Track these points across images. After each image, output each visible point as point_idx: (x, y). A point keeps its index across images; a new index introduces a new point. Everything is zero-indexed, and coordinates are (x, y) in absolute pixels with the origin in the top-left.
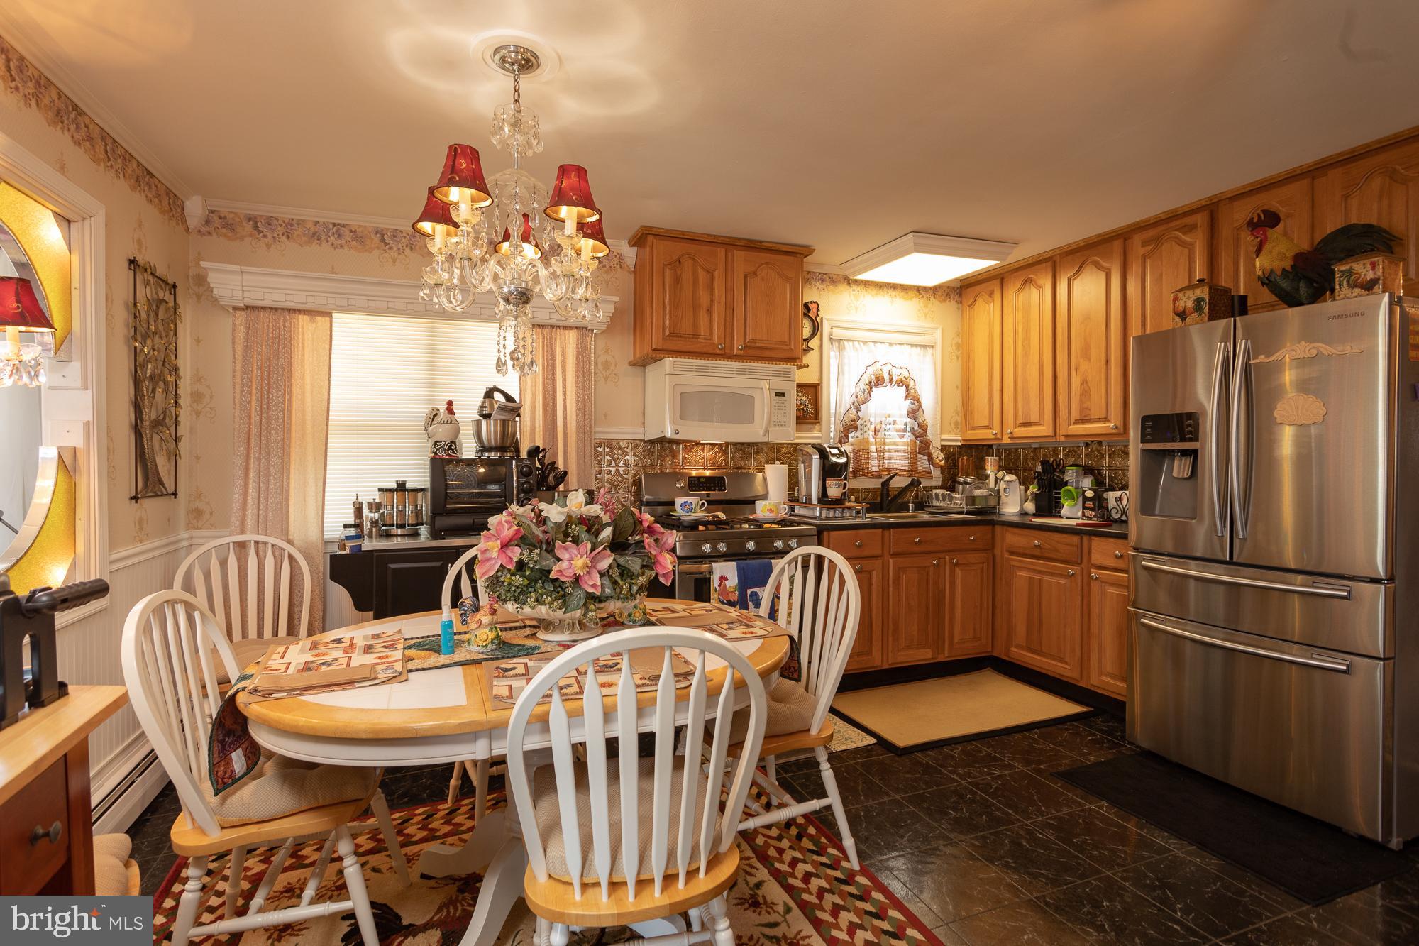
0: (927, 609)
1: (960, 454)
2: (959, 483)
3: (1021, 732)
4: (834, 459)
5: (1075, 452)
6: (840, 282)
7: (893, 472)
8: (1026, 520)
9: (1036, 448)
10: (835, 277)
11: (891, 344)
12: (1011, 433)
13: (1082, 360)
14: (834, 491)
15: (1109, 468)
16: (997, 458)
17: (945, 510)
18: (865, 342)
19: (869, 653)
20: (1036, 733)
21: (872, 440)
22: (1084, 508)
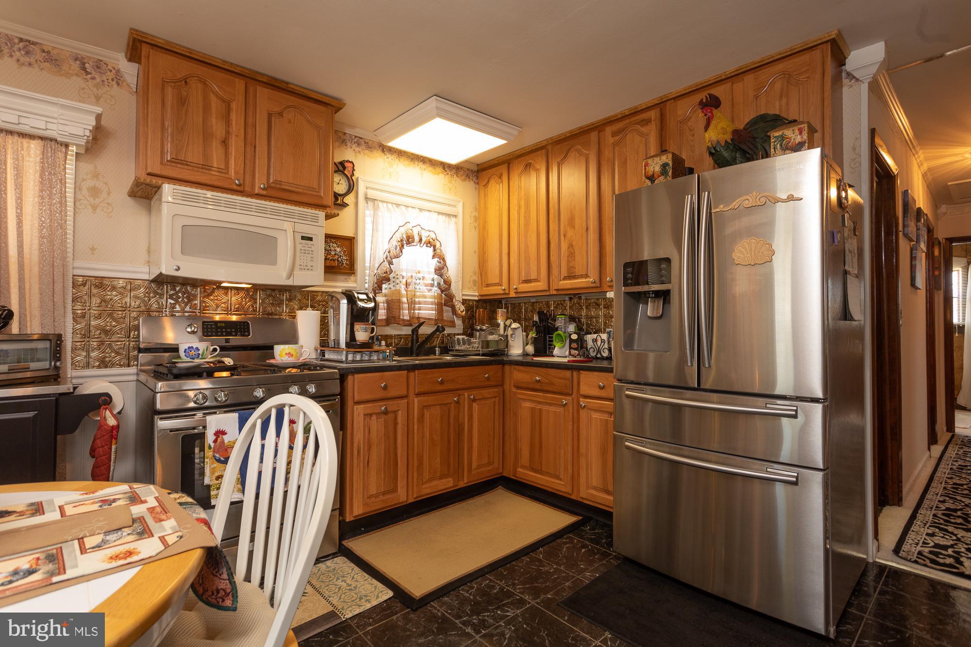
0: (449, 441)
1: (477, 307)
2: (477, 330)
3: (528, 553)
4: (361, 304)
5: (562, 304)
6: (375, 148)
7: (422, 321)
8: (529, 359)
9: (533, 302)
10: (370, 143)
11: (421, 210)
12: (516, 288)
13: (568, 228)
14: (362, 335)
15: (587, 317)
16: (505, 310)
17: (466, 353)
18: (398, 205)
19: (394, 490)
20: (541, 552)
21: (404, 292)
22: (570, 348)
